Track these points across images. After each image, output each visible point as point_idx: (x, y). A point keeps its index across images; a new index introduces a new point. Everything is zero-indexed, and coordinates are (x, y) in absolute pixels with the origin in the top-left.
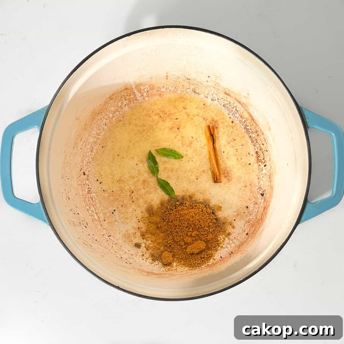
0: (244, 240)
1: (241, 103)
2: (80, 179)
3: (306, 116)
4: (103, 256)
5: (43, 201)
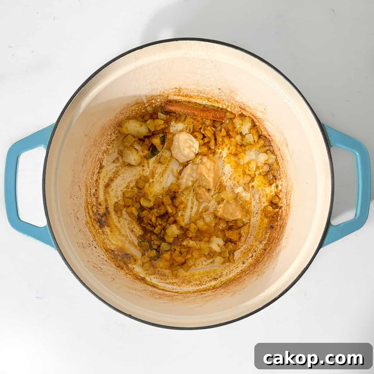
1: (257, 118)
5: (50, 225)
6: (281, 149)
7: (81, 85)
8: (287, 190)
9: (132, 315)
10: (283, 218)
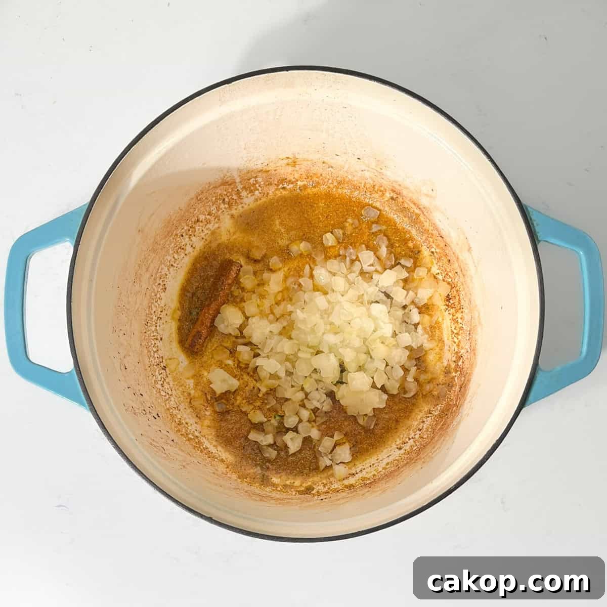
0: (427, 440)
1: (421, 207)
2: (145, 336)
3: (535, 220)
4: (184, 467)
5: (79, 369)
6: (461, 257)
7: (132, 142)
8: (471, 325)
9: (214, 518)
10: (465, 373)
